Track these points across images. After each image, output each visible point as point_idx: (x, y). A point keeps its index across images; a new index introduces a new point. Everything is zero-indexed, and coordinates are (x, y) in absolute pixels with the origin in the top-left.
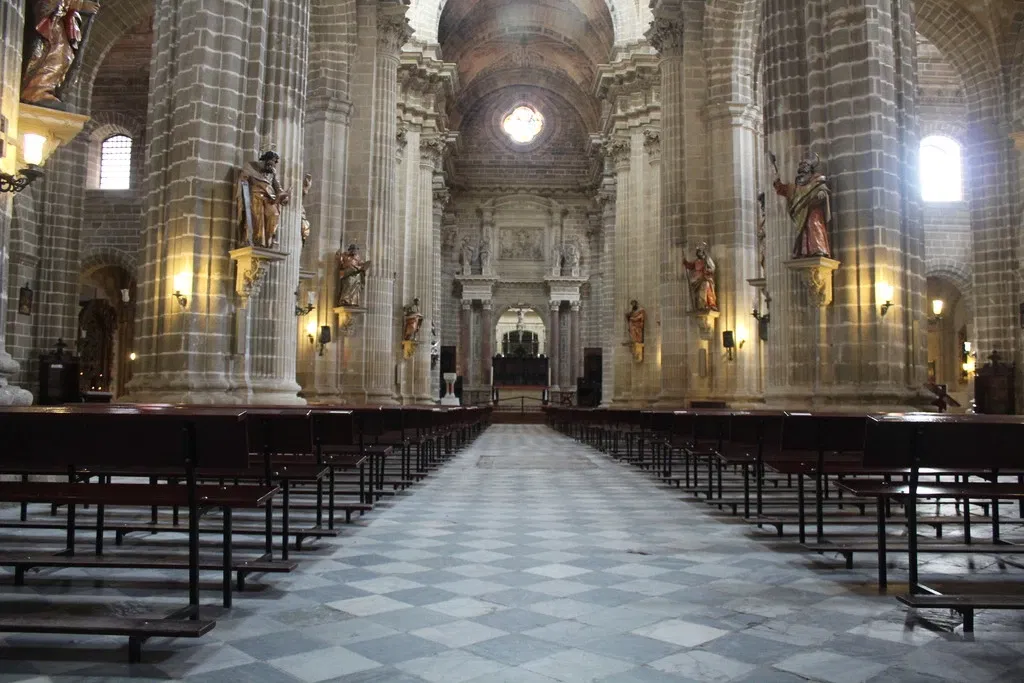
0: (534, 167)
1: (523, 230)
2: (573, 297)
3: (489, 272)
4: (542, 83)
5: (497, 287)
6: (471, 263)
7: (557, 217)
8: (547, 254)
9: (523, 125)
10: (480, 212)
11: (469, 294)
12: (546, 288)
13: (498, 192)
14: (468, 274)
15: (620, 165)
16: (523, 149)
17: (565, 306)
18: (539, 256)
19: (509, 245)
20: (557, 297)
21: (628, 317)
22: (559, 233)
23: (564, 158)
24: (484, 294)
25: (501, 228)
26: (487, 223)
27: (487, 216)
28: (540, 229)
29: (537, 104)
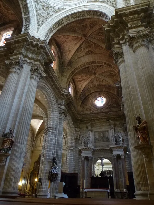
0: (104, 112)
1: (102, 132)
2: (121, 153)
4: (104, 89)
5: (94, 152)
7: (112, 126)
8: (110, 139)
9: (100, 102)
10: (87, 128)
11: (84, 154)
12: (111, 151)
13: (93, 121)
14: (83, 147)
16: (100, 108)
17: (119, 157)
18: (108, 140)
19: (97, 137)
20: (115, 153)
22: (114, 131)
23: (113, 109)
24: (89, 154)
25: (95, 132)
26: (89, 130)
27: (90, 128)
28: (108, 131)
29: (103, 96)
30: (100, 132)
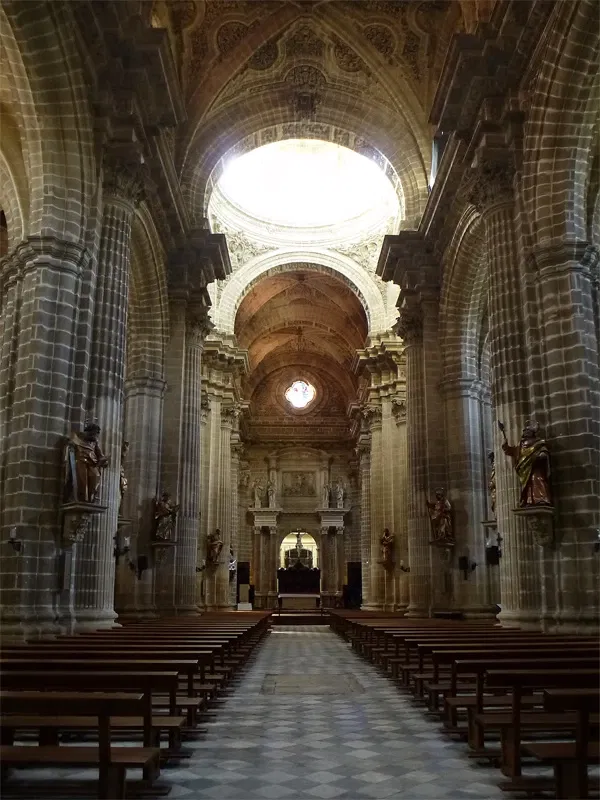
0: (307, 426)
1: (302, 473)
2: (339, 523)
3: (273, 506)
4: (313, 364)
5: (280, 517)
6: (261, 499)
7: (325, 464)
8: (318, 492)
9: (300, 395)
10: (267, 460)
11: (259, 522)
12: (317, 517)
13: (281, 445)
14: (258, 507)
15: (375, 425)
16: (300, 413)
17: (332, 531)
18: (312, 493)
19: (289, 485)
20: (326, 523)
21: (382, 541)
22: (327, 476)
23: (329, 420)
24: (271, 522)
25: (284, 472)
26: (273, 469)
27: (273, 464)
28: (313, 473)
29: (310, 380)
30: (295, 474)
